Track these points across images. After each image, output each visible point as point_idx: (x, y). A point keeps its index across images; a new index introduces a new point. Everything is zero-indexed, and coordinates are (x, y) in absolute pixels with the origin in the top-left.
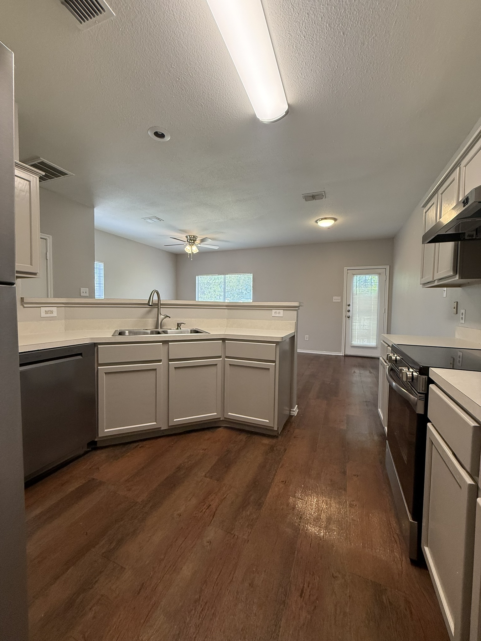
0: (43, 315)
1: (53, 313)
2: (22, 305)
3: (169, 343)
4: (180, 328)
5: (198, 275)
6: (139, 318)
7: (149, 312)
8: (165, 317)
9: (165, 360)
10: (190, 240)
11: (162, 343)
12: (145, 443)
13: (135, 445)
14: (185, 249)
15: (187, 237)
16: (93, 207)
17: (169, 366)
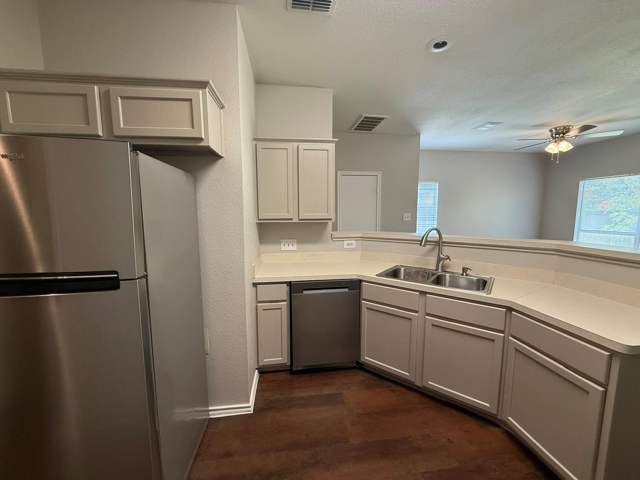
0: (346, 246)
1: (353, 245)
2: (332, 239)
3: (427, 295)
4: (466, 273)
6: (423, 256)
8: (446, 258)
9: (422, 313)
10: (556, 135)
11: (418, 293)
12: (398, 388)
13: (390, 384)
14: (545, 149)
15: (551, 131)
16: (419, 135)
17: (425, 320)
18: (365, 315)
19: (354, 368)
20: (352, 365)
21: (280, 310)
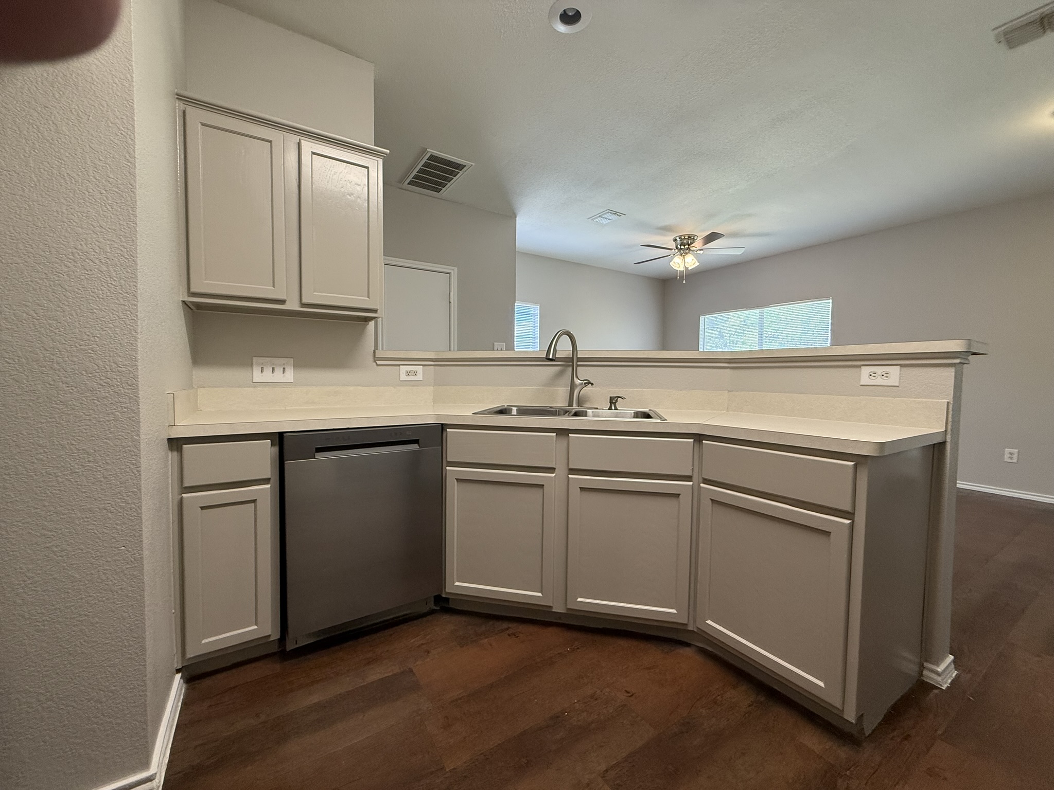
0: (403, 377)
1: (417, 374)
2: (375, 361)
3: (570, 435)
4: (615, 407)
5: (704, 314)
6: (543, 386)
7: (560, 374)
8: (585, 383)
9: (561, 470)
10: (680, 246)
11: (555, 434)
12: (522, 628)
13: (505, 625)
14: (672, 263)
15: (675, 240)
16: (513, 216)
17: (568, 480)
18: (455, 495)
19: (432, 612)
20: (425, 609)
21: (253, 504)
